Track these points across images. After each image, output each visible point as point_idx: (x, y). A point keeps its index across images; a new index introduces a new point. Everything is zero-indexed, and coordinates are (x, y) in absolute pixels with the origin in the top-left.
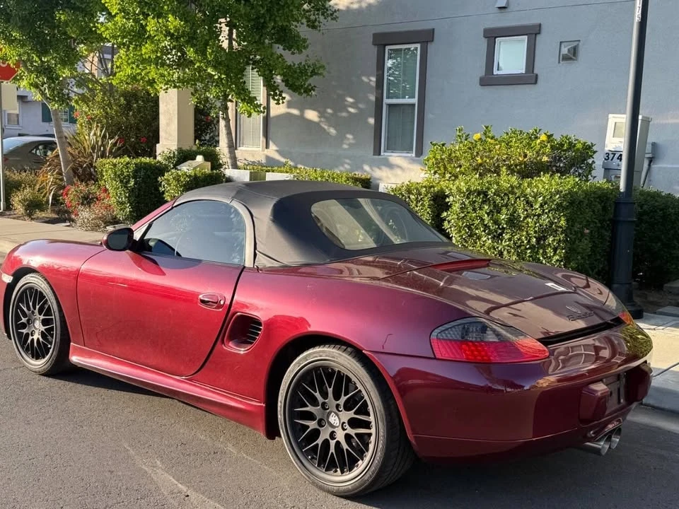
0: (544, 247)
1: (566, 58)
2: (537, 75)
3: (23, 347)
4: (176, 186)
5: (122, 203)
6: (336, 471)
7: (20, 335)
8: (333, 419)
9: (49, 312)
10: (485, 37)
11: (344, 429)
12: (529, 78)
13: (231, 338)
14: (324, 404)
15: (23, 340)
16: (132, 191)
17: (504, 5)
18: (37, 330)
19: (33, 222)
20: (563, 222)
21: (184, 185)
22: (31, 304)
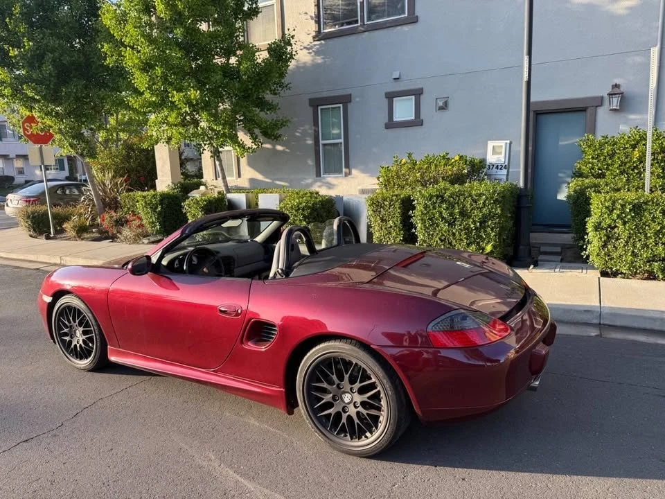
0: (484, 228)
1: (441, 108)
2: (422, 120)
3: (67, 352)
4: (196, 208)
5: (153, 223)
6: (346, 436)
7: (63, 342)
8: (347, 398)
9: (87, 325)
10: (386, 98)
11: (356, 407)
12: (418, 122)
13: (249, 339)
14: (338, 386)
15: (67, 346)
16: (160, 213)
17: (397, 77)
18: (79, 338)
19: (83, 242)
20: (499, 211)
21: (202, 208)
22: (71, 319)
